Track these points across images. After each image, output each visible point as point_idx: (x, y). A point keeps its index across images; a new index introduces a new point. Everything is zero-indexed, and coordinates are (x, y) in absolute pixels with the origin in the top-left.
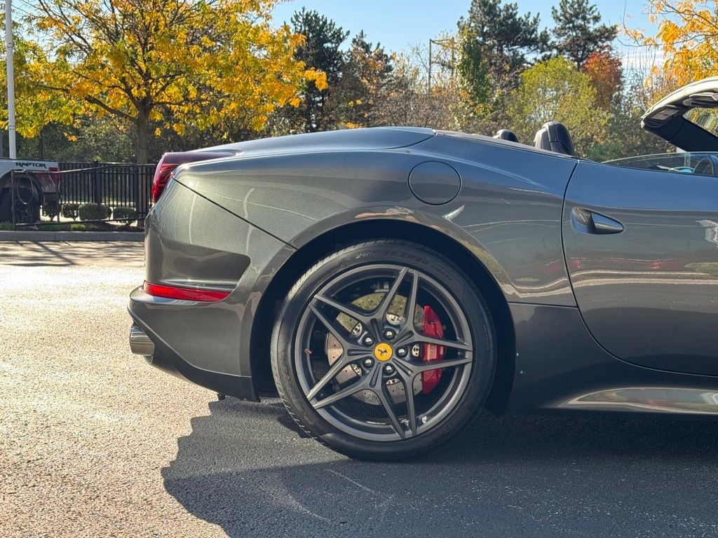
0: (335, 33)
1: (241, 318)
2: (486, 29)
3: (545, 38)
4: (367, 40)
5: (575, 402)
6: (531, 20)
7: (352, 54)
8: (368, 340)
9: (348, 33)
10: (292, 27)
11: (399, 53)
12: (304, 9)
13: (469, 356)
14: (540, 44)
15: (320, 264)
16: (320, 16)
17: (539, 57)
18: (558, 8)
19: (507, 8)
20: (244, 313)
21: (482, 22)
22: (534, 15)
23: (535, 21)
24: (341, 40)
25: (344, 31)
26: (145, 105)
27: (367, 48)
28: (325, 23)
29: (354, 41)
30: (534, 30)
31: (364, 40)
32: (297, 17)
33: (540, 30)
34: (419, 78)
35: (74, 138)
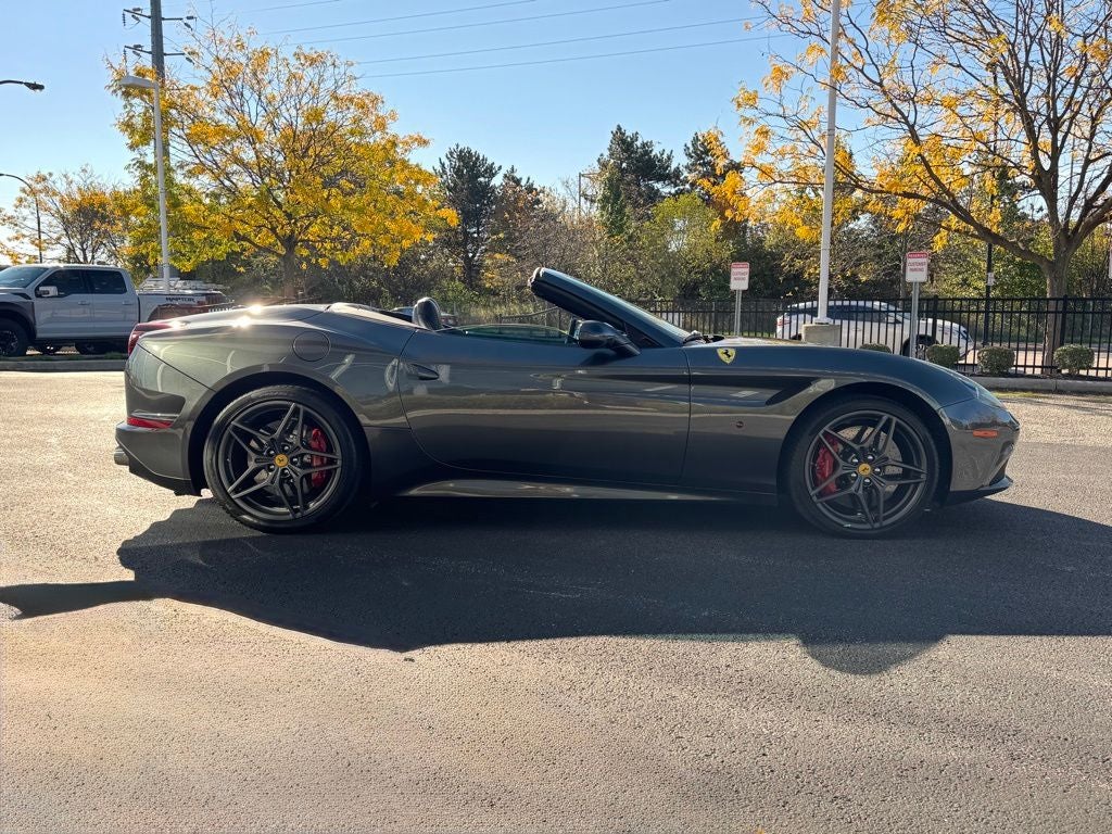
0: (487, 168)
1: (181, 437)
2: (624, 165)
3: (677, 172)
4: (517, 175)
5: (414, 492)
6: (665, 156)
7: (504, 187)
8: (272, 452)
9: (500, 168)
10: (447, 163)
11: (547, 186)
12: (458, 146)
13: (339, 463)
14: (673, 180)
15: (235, 401)
16: (473, 152)
17: (673, 191)
18: (690, 145)
19: (644, 145)
20: (183, 434)
21: (620, 159)
22: (667, 152)
23: (669, 158)
24: (494, 175)
25: (496, 166)
26: (290, 242)
27: (518, 182)
28: (478, 158)
29: (505, 176)
30: (668, 166)
31: (515, 175)
32: (451, 153)
33: (673, 166)
34: (569, 208)
35: (242, 269)
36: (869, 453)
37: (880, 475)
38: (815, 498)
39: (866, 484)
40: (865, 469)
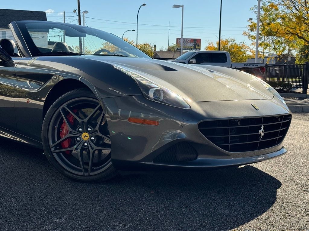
36: (88, 126)
37: (95, 142)
38: (53, 149)
39: (85, 146)
40: (86, 136)
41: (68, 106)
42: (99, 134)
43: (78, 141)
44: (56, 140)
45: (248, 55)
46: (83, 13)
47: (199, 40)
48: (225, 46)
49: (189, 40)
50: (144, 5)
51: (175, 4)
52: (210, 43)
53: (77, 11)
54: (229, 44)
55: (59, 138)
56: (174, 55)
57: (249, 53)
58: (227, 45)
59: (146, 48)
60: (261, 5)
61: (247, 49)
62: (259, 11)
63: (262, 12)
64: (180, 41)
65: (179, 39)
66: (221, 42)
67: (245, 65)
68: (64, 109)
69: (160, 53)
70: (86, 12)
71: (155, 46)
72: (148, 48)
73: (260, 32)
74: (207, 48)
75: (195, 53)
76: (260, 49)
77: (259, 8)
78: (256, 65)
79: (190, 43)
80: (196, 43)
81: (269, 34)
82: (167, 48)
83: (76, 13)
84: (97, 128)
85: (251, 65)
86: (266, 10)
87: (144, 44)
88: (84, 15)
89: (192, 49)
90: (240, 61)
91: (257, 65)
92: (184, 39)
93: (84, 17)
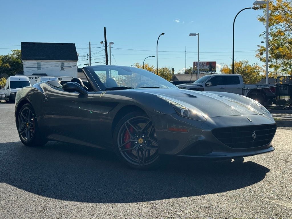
36: (143, 134)
37: (146, 144)
38: (120, 149)
39: (141, 147)
40: (141, 141)
41: (130, 121)
42: (150, 139)
43: (136, 144)
44: (122, 143)
45: (261, 75)
46: (109, 44)
47: (215, 63)
48: (240, 68)
49: (205, 63)
50: (163, 34)
51: (191, 33)
52: (224, 65)
53: (104, 42)
54: (243, 66)
55: (123, 142)
56: (191, 77)
57: (262, 74)
58: (241, 66)
59: (165, 72)
60: (269, 31)
61: (260, 70)
62: (267, 37)
63: (271, 38)
64: (196, 65)
65: (195, 63)
66: (234, 64)
67: (256, 86)
68: (127, 123)
69: (178, 76)
70: (112, 43)
71: (173, 69)
72: (167, 72)
73: (270, 55)
74: (222, 70)
75: (211, 76)
76: (272, 70)
77: (268, 34)
78: (266, 86)
79: (206, 66)
80: (212, 65)
81: (277, 57)
82: (185, 71)
83: (103, 44)
84: (148, 136)
85: (262, 86)
86: (274, 36)
87: (163, 69)
88: (110, 46)
89: (209, 71)
90: (254, 81)
91: (268, 86)
92: (201, 62)
93: (110, 47)
